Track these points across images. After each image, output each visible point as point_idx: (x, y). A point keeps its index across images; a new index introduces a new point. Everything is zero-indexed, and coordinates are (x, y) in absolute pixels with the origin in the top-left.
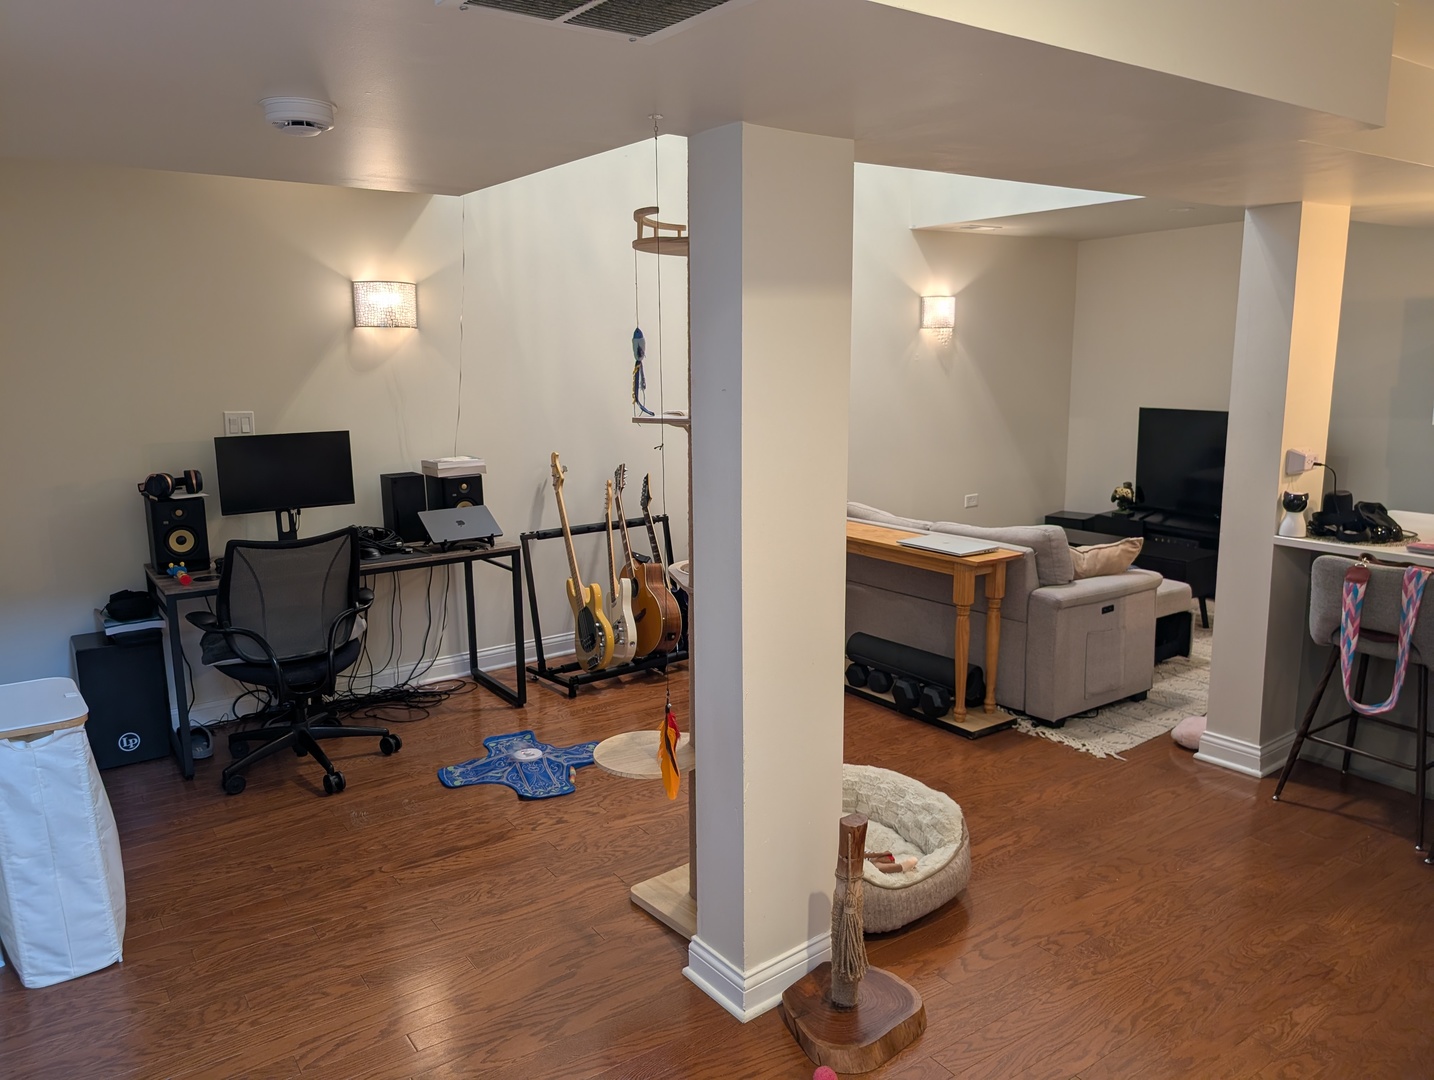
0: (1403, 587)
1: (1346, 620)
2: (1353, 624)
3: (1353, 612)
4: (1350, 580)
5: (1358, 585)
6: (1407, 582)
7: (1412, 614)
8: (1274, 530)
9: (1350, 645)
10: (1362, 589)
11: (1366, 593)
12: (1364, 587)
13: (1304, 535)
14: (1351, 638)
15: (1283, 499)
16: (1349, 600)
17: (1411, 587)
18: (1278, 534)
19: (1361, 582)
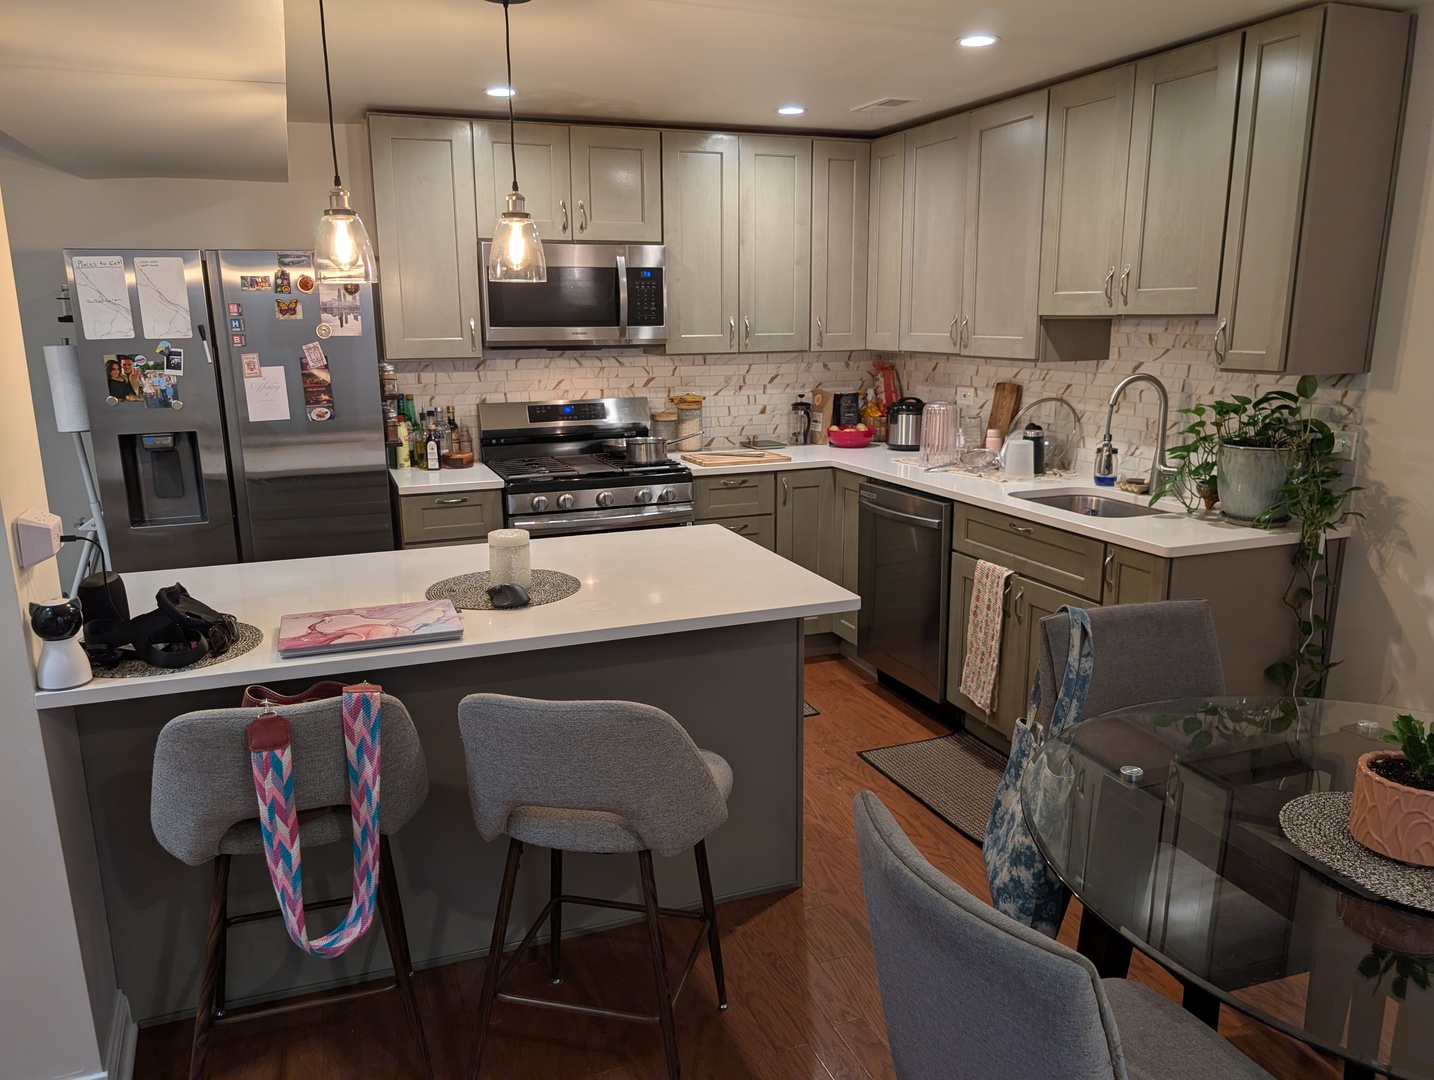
0: (344, 729)
1: (272, 818)
2: (285, 822)
3: (282, 800)
4: (260, 748)
5: (278, 752)
6: (349, 720)
7: (369, 769)
8: (31, 684)
9: (287, 858)
10: (286, 757)
11: (294, 760)
12: (288, 751)
13: (91, 677)
14: (287, 846)
15: (29, 618)
16: (268, 784)
17: (359, 726)
18: (38, 688)
19: (281, 745)
